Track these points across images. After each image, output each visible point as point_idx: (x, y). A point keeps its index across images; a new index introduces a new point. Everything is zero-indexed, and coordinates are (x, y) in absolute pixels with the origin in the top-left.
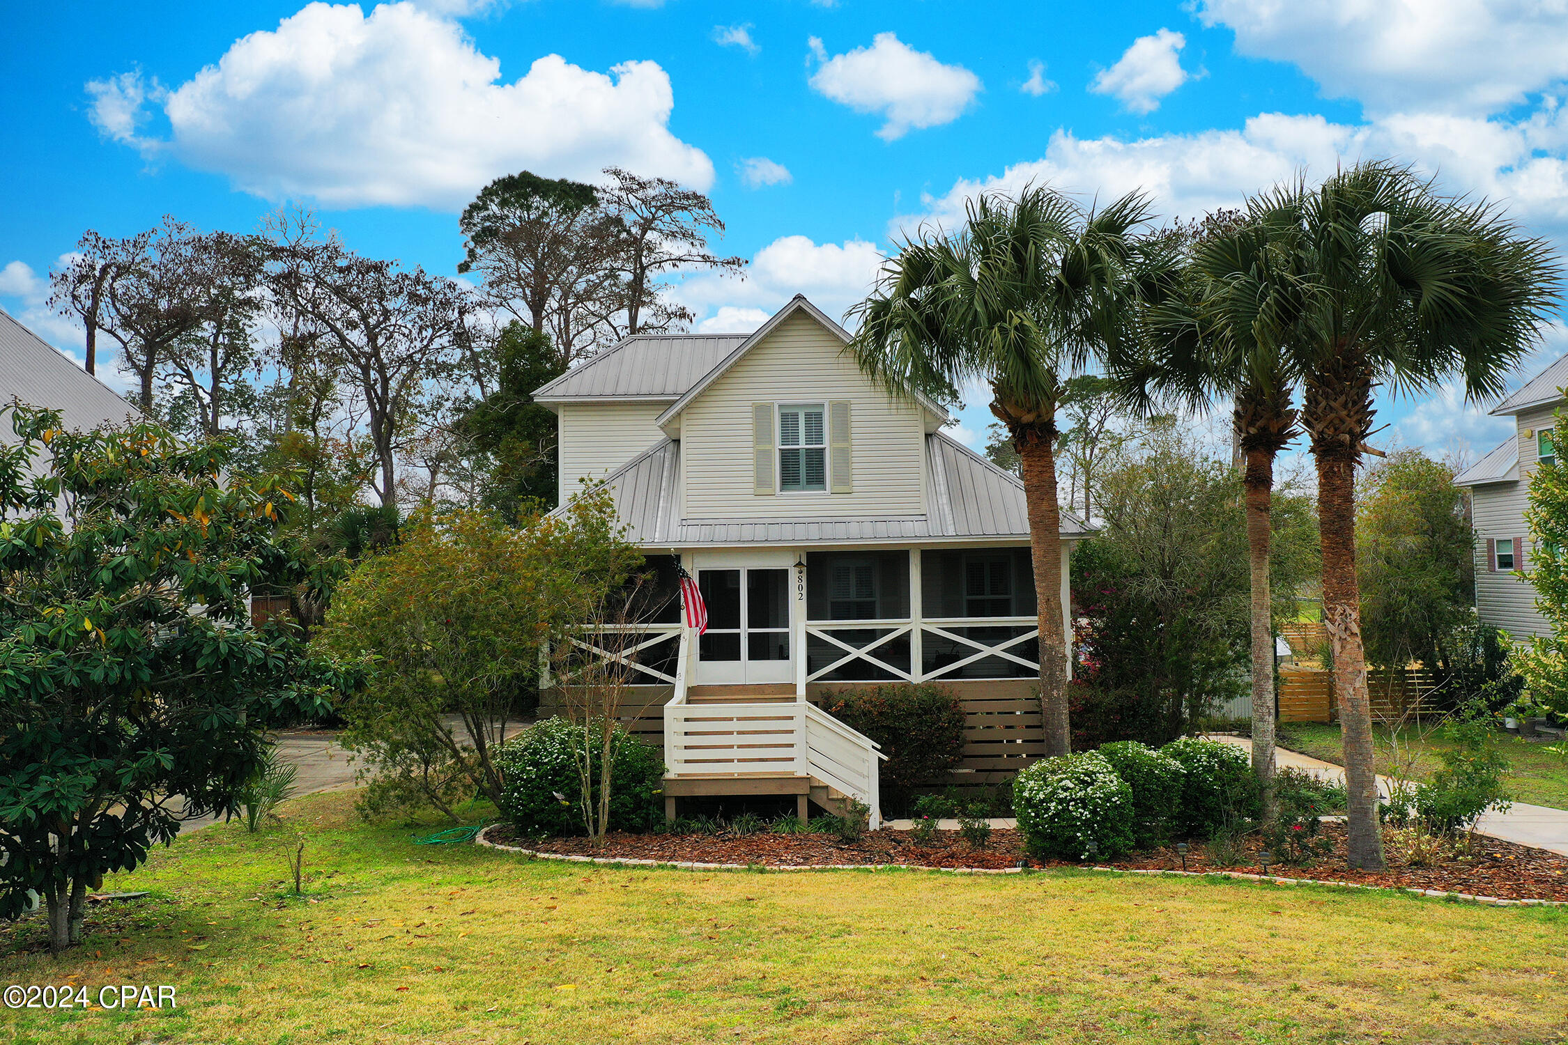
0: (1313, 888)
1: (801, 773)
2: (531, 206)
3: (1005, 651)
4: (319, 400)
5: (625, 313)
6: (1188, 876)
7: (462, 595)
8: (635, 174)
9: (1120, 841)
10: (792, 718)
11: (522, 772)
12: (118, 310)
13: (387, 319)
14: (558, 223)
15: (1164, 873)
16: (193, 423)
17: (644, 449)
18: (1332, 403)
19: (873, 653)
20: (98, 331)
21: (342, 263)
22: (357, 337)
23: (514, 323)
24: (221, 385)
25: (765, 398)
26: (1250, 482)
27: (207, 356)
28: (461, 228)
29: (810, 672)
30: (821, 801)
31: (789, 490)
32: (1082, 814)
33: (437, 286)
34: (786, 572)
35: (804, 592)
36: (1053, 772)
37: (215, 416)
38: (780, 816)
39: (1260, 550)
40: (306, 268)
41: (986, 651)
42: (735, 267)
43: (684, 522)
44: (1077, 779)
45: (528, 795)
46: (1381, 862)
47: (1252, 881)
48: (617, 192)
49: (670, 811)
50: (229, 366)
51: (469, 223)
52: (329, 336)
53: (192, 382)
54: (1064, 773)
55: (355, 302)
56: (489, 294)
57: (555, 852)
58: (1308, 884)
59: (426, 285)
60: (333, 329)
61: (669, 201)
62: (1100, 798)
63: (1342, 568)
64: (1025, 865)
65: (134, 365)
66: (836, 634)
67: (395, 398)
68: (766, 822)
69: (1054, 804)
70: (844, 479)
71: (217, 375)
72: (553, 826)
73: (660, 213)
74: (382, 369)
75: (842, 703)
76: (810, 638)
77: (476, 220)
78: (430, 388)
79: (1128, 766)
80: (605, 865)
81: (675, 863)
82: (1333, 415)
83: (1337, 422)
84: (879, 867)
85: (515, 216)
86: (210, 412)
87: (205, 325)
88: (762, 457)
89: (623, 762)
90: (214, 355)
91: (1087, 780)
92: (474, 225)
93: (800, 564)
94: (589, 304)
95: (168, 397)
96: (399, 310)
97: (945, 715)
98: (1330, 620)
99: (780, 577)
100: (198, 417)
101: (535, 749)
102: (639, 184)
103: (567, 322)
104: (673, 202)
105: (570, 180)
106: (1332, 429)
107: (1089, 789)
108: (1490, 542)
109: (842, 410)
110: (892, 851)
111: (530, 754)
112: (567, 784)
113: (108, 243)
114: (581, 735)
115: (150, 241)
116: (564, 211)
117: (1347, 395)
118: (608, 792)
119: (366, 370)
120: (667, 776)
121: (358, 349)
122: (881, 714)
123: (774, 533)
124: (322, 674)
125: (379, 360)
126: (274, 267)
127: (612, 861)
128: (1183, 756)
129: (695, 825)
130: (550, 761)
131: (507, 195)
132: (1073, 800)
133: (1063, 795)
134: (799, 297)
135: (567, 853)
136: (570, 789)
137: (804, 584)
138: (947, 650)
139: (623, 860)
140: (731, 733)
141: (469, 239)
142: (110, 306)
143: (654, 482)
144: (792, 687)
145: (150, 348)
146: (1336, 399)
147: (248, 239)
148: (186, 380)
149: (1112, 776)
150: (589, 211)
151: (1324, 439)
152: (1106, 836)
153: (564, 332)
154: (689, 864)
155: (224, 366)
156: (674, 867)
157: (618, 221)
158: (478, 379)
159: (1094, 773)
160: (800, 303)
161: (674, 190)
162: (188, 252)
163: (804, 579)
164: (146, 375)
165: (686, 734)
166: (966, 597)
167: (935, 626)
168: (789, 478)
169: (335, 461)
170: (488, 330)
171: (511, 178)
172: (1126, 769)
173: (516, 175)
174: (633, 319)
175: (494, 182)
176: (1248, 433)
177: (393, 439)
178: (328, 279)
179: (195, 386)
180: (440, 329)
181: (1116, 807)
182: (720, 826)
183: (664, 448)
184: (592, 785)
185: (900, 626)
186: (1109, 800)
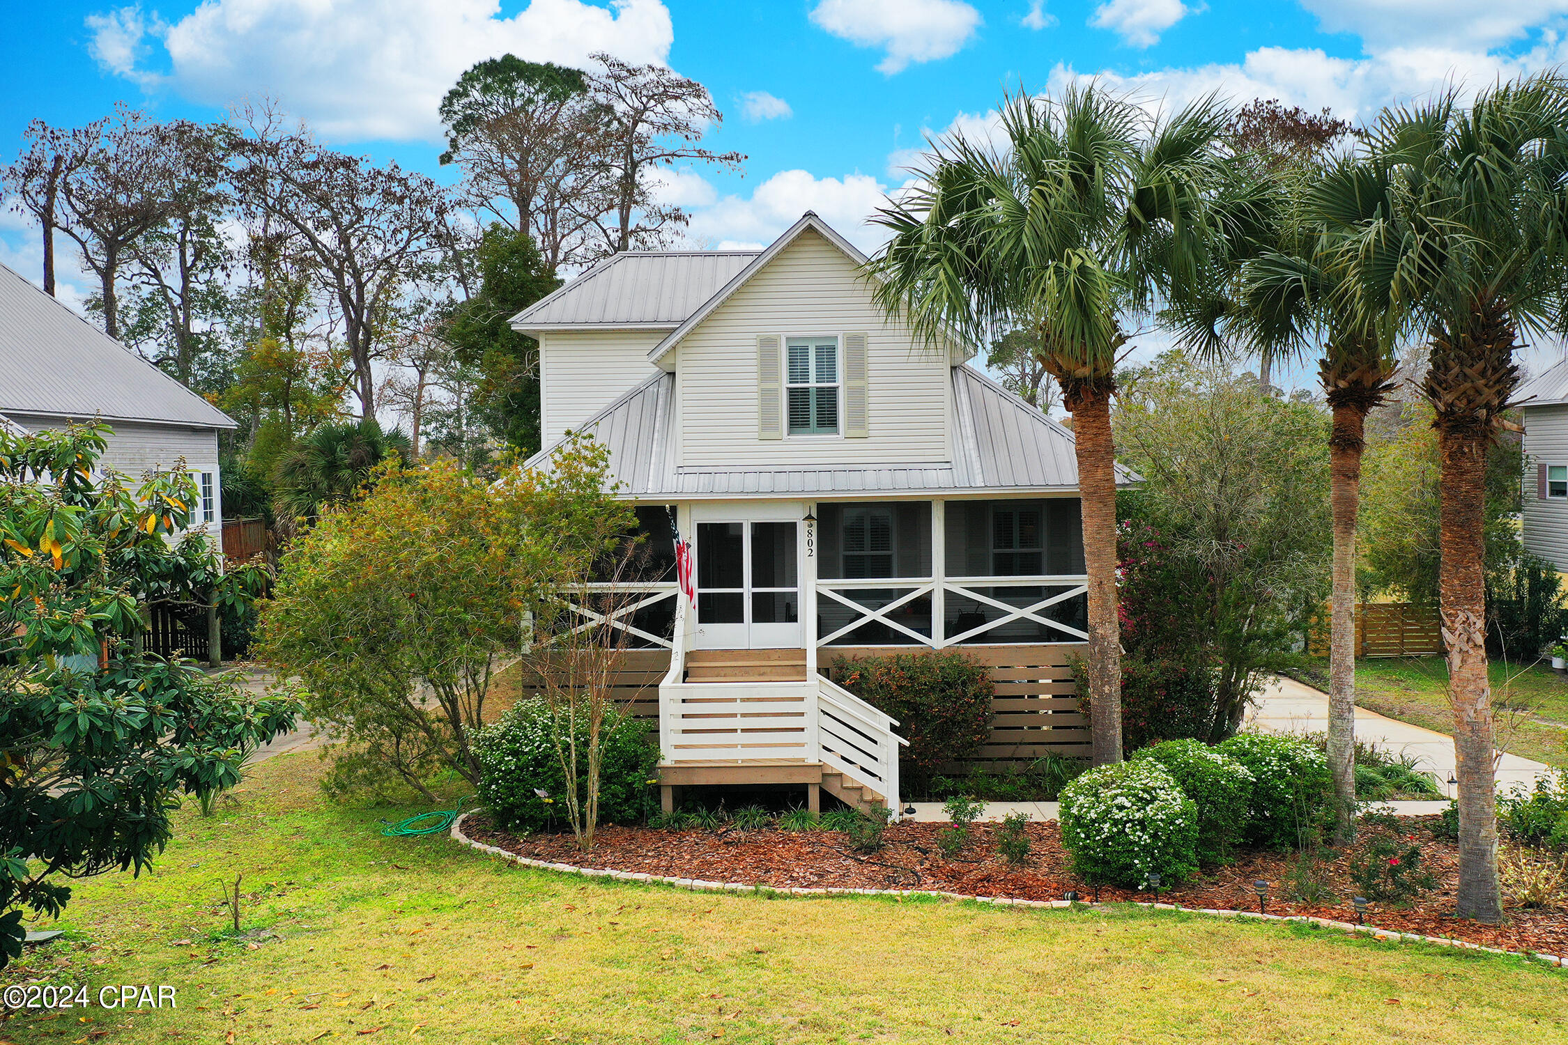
0: (1420, 947)
1: (813, 761)
2: (515, 92)
3: (1036, 613)
4: (293, 304)
5: (615, 213)
6: (1267, 921)
7: (428, 565)
8: (622, 60)
9: (1182, 867)
10: (802, 699)
11: (500, 763)
12: (73, 207)
13: (360, 218)
14: (544, 112)
15: (1239, 916)
16: (164, 327)
17: (637, 383)
18: (1468, 371)
19: (891, 615)
20: (54, 230)
21: (310, 157)
22: (328, 238)
23: (495, 227)
24: (191, 285)
25: (770, 330)
26: (1338, 444)
27: (176, 254)
28: (441, 118)
29: (819, 637)
30: (835, 789)
31: (798, 433)
32: (1140, 838)
33: (413, 183)
34: (793, 526)
35: (814, 547)
36: (1106, 785)
37: (187, 318)
38: (788, 810)
39: (1346, 524)
40: (271, 165)
41: (1016, 613)
42: (734, 162)
43: (681, 470)
44: (1135, 796)
45: (507, 788)
46: (1498, 913)
47: (1345, 933)
48: (603, 80)
49: (667, 802)
50: (200, 265)
51: (448, 112)
52: (299, 237)
53: (160, 281)
54: (1119, 787)
55: (324, 201)
56: (469, 192)
57: (537, 856)
58: (1414, 942)
59: (403, 182)
60: (303, 229)
61: (661, 89)
62: (1162, 820)
63: (1467, 568)
64: (1075, 898)
65: (95, 267)
66: (848, 594)
67: (372, 303)
68: (773, 816)
69: (1108, 825)
70: (859, 420)
71: (186, 273)
72: (536, 821)
73: (652, 103)
74: (357, 274)
75: (856, 675)
76: (822, 599)
77: (456, 108)
78: (408, 292)
79: (1189, 773)
80: (593, 879)
81: (672, 880)
82: (1468, 385)
83: (1471, 392)
84: (906, 893)
85: (499, 104)
86: (180, 314)
87: (171, 221)
88: (767, 397)
89: (614, 749)
90: (183, 254)
91: (1146, 798)
92: (455, 113)
93: (809, 517)
94: (577, 204)
95: (136, 299)
96: (373, 210)
97: (971, 690)
98: (1449, 628)
99: (788, 530)
100: (169, 320)
101: (514, 737)
102: (628, 71)
103: (554, 222)
104: (665, 91)
105: (556, 64)
106: (1465, 401)
107: (1148, 809)
108: (1542, 468)
109: (857, 343)
110: (918, 868)
111: (509, 742)
112: (551, 776)
113: (57, 133)
114: (566, 719)
115: (105, 131)
116: (552, 97)
117: (1487, 361)
118: (596, 787)
119: (339, 274)
120: (663, 763)
121: (331, 252)
122: (900, 687)
123: (782, 483)
124: (232, 726)
125: (353, 265)
126: (238, 162)
127: (601, 873)
128: (1249, 757)
129: (694, 819)
130: (531, 751)
131: (489, 80)
132: (1131, 821)
133: (1118, 815)
134: (810, 214)
135: (551, 857)
136: (555, 781)
137: (814, 538)
138: (971, 609)
139: (614, 873)
140: (735, 715)
141: (450, 127)
142: (66, 202)
143: (646, 423)
144: (802, 653)
145: (112, 246)
146: (1472, 365)
147: (212, 127)
148: (153, 281)
149: (1175, 793)
150: (577, 98)
151: (1453, 413)
152: (1168, 863)
153: (550, 233)
154: (688, 882)
155: (194, 264)
156: (671, 885)
157: (609, 109)
158: (462, 280)
159: (1154, 789)
160: (810, 221)
161: (667, 77)
162: (147, 142)
163: (815, 534)
164: (107, 275)
165: (683, 716)
166: (992, 550)
167: (960, 585)
168: (798, 420)
169: (311, 372)
170: (471, 231)
171: (493, 61)
172: (1190, 781)
173: (498, 58)
174: (624, 220)
175: (475, 67)
176: (1336, 386)
177: (372, 346)
178: (295, 175)
179: (164, 287)
180: (416, 231)
181: (1180, 830)
182: (722, 820)
183: (658, 381)
184: (579, 775)
185: (920, 586)
186: (1172, 823)
